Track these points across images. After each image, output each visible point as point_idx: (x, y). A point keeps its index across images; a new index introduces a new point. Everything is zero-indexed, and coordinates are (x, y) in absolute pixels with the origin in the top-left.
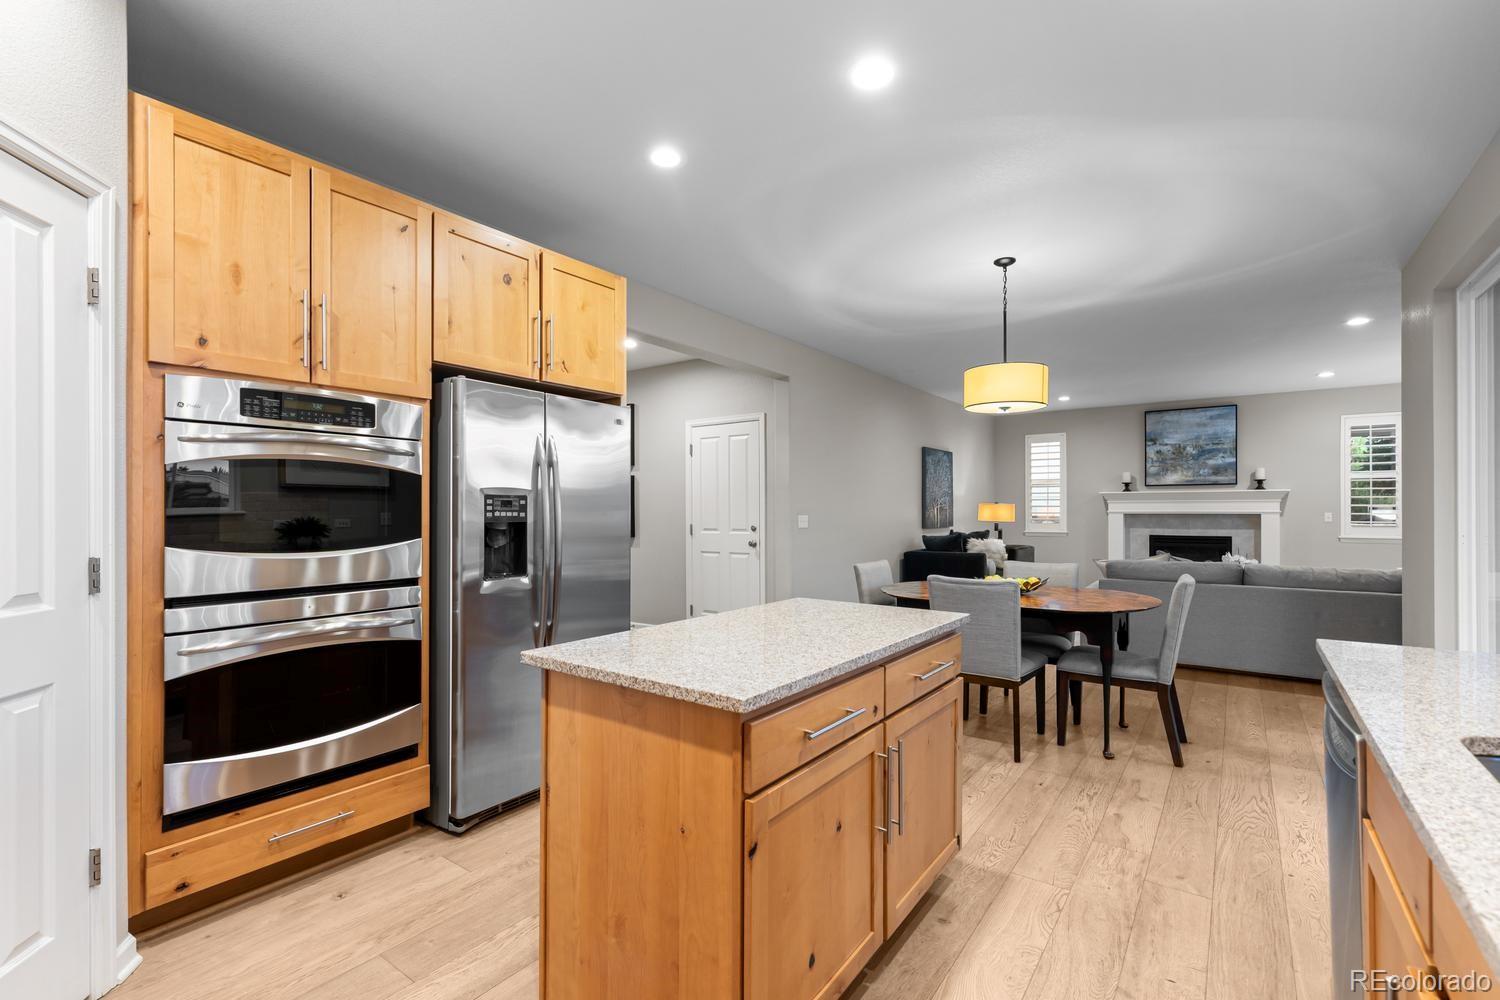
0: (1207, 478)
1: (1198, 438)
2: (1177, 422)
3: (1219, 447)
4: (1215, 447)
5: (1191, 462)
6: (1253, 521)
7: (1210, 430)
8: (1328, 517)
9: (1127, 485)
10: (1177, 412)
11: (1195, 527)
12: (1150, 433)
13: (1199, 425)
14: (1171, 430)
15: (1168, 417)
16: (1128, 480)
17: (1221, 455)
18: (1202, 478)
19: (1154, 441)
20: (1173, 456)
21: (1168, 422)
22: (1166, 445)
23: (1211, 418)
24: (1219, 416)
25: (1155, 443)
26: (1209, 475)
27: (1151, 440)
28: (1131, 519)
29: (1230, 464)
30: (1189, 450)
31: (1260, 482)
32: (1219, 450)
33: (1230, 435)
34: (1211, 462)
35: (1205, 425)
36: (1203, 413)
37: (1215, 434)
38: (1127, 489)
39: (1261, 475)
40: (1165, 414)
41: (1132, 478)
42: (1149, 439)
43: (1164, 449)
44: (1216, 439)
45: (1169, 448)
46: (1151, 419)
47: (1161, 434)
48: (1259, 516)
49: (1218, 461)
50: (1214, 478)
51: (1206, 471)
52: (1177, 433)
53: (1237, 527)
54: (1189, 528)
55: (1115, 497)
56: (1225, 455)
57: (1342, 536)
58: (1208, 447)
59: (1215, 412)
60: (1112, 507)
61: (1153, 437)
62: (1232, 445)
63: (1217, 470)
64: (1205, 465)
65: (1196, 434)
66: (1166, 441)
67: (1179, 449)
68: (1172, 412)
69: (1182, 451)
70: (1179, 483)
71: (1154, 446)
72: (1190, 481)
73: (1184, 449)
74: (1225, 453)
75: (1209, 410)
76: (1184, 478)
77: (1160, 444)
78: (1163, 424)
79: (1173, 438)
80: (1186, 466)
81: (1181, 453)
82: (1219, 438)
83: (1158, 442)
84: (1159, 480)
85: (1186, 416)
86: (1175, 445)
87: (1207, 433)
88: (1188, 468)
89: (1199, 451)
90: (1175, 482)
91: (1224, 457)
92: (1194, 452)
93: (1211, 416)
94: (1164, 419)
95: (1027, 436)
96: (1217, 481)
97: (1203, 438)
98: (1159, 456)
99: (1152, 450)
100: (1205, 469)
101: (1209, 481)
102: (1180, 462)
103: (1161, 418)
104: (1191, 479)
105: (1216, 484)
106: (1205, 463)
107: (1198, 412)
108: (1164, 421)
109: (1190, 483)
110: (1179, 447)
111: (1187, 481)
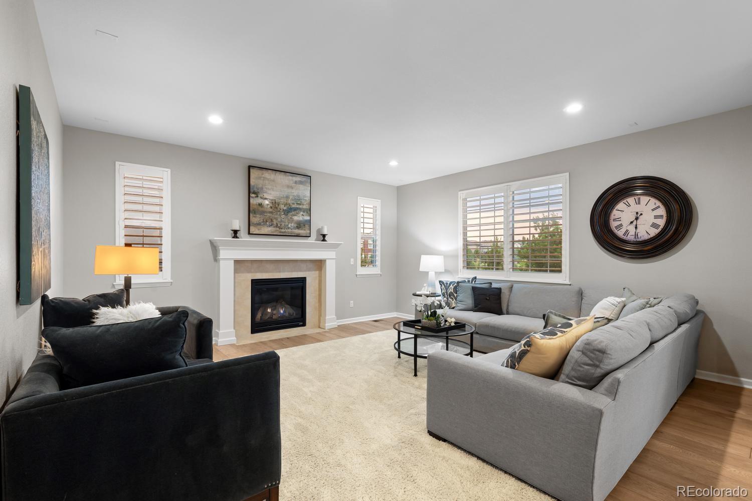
0: (293, 230)
1: (287, 197)
2: (273, 181)
3: (301, 207)
4: (298, 206)
5: (283, 216)
6: (319, 264)
7: (295, 192)
8: (353, 261)
9: (235, 232)
10: (274, 172)
11: (284, 271)
12: (253, 186)
13: (288, 187)
14: (270, 187)
15: (267, 175)
16: (236, 229)
17: (302, 213)
18: (290, 230)
19: (257, 194)
20: (271, 210)
21: (268, 179)
22: (266, 199)
23: (296, 182)
24: (300, 183)
25: (257, 196)
26: (295, 228)
27: (254, 193)
28: (239, 265)
29: (307, 221)
30: (282, 207)
31: (324, 236)
32: (300, 209)
33: (307, 198)
34: (296, 218)
35: (292, 188)
36: (290, 178)
37: (298, 196)
38: (235, 237)
39: (325, 233)
40: (264, 172)
41: (240, 227)
42: (251, 191)
43: (265, 202)
44: (298, 200)
45: (267, 202)
46: (255, 173)
47: (262, 188)
48: (325, 260)
49: (300, 217)
50: (297, 231)
51: (293, 225)
52: (273, 190)
53: (310, 270)
54: (280, 272)
55: (226, 244)
56: (304, 214)
57: (358, 273)
58: (293, 206)
59: (298, 178)
60: (223, 254)
61: (255, 189)
62: (307, 207)
63: (300, 225)
64: (291, 221)
65: (286, 194)
66: (266, 196)
67: (275, 204)
68: (270, 171)
69: (277, 206)
70: (274, 234)
71: (256, 199)
72: (282, 233)
73: (278, 205)
74: (304, 212)
75: (295, 176)
76: (278, 229)
77: (261, 198)
78: (263, 180)
79: (271, 194)
80: (279, 220)
81: (276, 208)
82: (299, 200)
83: (259, 196)
84: (259, 230)
85: (280, 177)
86: (272, 200)
87: (293, 194)
88: (281, 221)
89: (288, 208)
90: (272, 232)
91: (303, 215)
92: (285, 208)
93: (296, 181)
94: (263, 176)
95: (117, 163)
96: (299, 234)
97: (291, 198)
98: (260, 209)
99: (254, 201)
100: (291, 223)
101: (294, 233)
102: (276, 216)
103: (262, 174)
104: (283, 230)
105: (298, 236)
106: (291, 218)
107: (288, 176)
108: (264, 178)
109: (282, 234)
110: (275, 203)
111: (280, 232)
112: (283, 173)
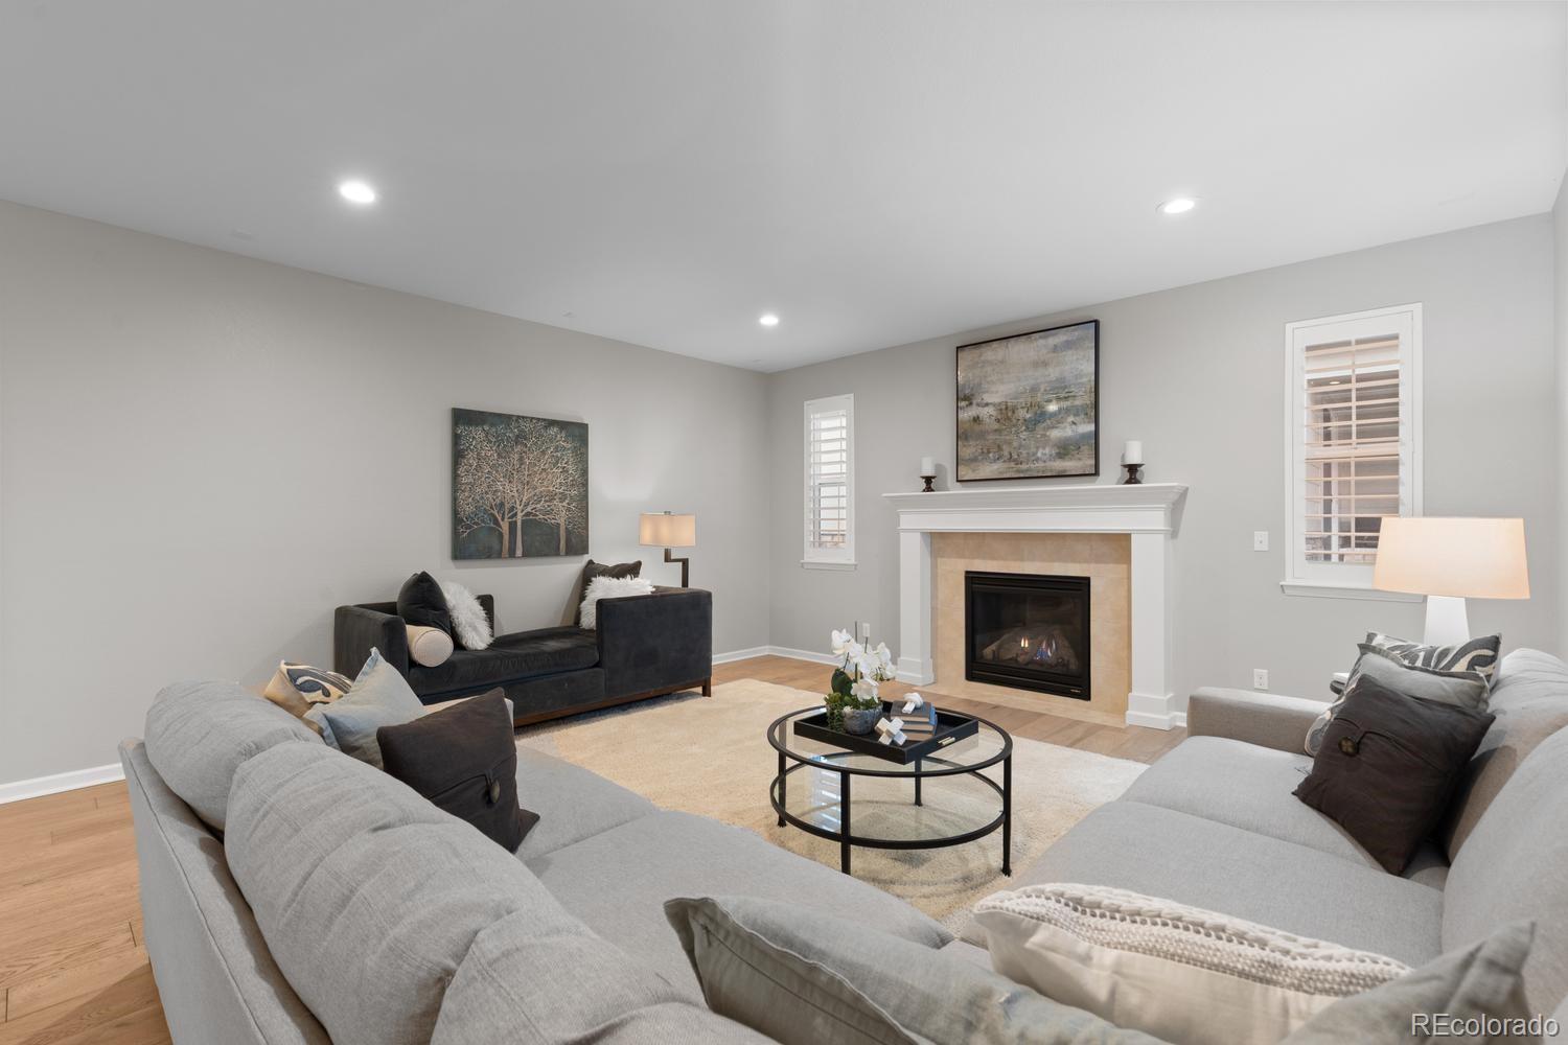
0: (1049, 464)
1: (1034, 390)
2: (1002, 362)
3: (1068, 404)
4: (1060, 405)
5: (1024, 435)
6: (1118, 545)
7: (1053, 373)
8: (1261, 540)
9: (928, 480)
10: (1003, 343)
12: (964, 385)
13: (1036, 364)
14: (995, 378)
15: (990, 353)
16: (930, 474)
17: (1071, 419)
18: (1040, 464)
19: (969, 399)
20: (996, 426)
21: (990, 363)
22: (987, 405)
23: (1055, 349)
24: (1068, 345)
25: (971, 404)
26: (1052, 458)
27: (966, 398)
28: (939, 541)
29: (1084, 436)
30: (1022, 414)
31: (1134, 469)
32: (1067, 411)
33: (1085, 380)
34: (1055, 434)
35: (1045, 364)
36: (1042, 342)
37: (1061, 380)
38: (929, 489)
39: (1134, 458)
40: (984, 349)
41: (938, 467)
42: (964, 397)
43: (985, 412)
44: (1061, 390)
45: (990, 410)
46: (965, 356)
47: (979, 385)
48: (1130, 535)
49: (1066, 430)
50: (1059, 465)
51: (1047, 451)
52: (1002, 383)
53: (1098, 559)
54: (1022, 560)
55: (912, 504)
56: (1077, 419)
57: (1288, 581)
58: (1050, 406)
59: (1061, 338)
60: (906, 521)
61: (967, 391)
62: (1089, 399)
63: (1064, 450)
64: (1045, 441)
65: (1032, 382)
66: (988, 398)
67: (1006, 412)
68: (995, 345)
69: (1010, 414)
70: (1008, 476)
71: (969, 408)
72: (1022, 472)
73: (1014, 412)
74: (1076, 415)
75: (1056, 334)
76: (1012, 465)
77: (978, 405)
78: (982, 367)
79: (997, 392)
80: (1015, 444)
81: (1009, 419)
82: (1066, 387)
83: (974, 402)
84: (974, 471)
85: (1020, 351)
86: (1000, 404)
87: (1048, 379)
88: (1020, 446)
89: (1036, 413)
90: (1001, 473)
91: (1074, 423)
92: (1028, 416)
93: (1055, 346)
94: (982, 358)
95: (806, 403)
96: (1065, 471)
97: (1042, 390)
98: (977, 428)
99: (967, 415)
100: (1044, 448)
101: (1051, 471)
102: (1008, 438)
103: (980, 356)
104: (1024, 467)
105: (1062, 476)
106: (1044, 435)
107: (1035, 339)
108: (984, 362)
109: (1022, 475)
110: (1007, 408)
111: (1018, 471)
112: (1023, 338)
